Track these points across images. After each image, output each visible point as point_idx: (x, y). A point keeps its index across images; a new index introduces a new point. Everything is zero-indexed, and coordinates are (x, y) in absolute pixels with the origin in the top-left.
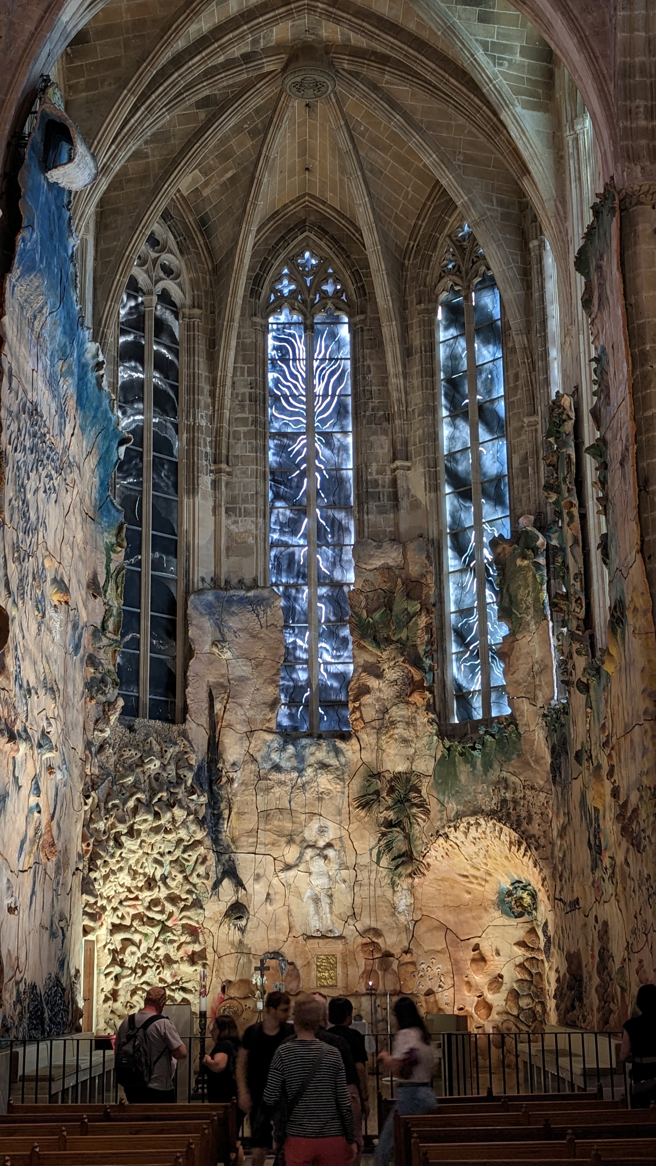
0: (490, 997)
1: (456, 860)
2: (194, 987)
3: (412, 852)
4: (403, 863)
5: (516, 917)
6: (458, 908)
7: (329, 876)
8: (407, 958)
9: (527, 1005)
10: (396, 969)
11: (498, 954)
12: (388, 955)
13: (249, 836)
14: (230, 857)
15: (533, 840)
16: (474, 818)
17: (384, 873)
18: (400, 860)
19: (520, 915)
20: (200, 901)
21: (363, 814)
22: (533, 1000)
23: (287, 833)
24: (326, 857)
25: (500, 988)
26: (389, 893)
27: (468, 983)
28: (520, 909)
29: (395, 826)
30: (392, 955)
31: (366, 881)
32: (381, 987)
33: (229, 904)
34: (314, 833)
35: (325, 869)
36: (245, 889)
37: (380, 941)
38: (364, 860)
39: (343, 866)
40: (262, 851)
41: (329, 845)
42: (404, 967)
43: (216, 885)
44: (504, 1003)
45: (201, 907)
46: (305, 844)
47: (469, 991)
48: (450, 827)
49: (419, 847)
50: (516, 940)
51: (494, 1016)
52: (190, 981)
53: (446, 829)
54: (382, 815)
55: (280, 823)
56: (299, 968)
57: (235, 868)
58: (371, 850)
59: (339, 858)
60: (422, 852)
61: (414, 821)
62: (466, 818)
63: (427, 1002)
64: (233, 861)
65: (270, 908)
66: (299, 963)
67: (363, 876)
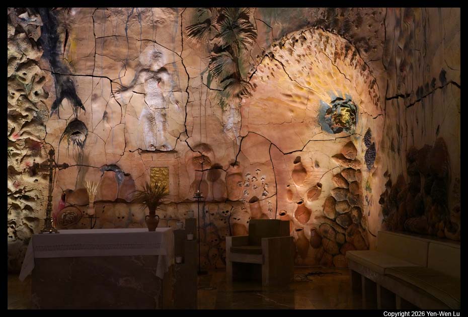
0: (309, 203)
1: (281, 79)
2: (36, 196)
3: (240, 75)
4: (231, 84)
5: (335, 133)
6: (282, 125)
7: (163, 98)
8: (235, 170)
9: (344, 210)
10: (224, 179)
11: (317, 165)
12: (217, 167)
13: (87, 60)
14: (68, 80)
15: (362, 43)
16: (299, 32)
17: (214, 95)
18: (228, 81)
19: (339, 131)
20: (40, 119)
21: (194, 40)
22: (349, 206)
23: (123, 57)
24: (159, 80)
25: (319, 195)
26: (218, 113)
27: (290, 191)
28: (339, 126)
29: (224, 50)
30: (221, 167)
31: (197, 102)
32: (210, 195)
33: (69, 121)
34: (149, 58)
35: (159, 90)
36: (83, 108)
37: (209, 155)
38: (196, 83)
39: (175, 88)
40: (99, 74)
41: (163, 70)
42: (231, 177)
43: (57, 104)
44: (322, 209)
45: (42, 124)
46: (140, 68)
47: (291, 198)
48: (275, 45)
49: (245, 70)
50: (334, 153)
51: (313, 220)
52: (32, 190)
53: (272, 49)
54: (212, 42)
55: (117, 49)
56: (134, 178)
57: (74, 90)
58: (202, 74)
59: (173, 81)
60: (249, 73)
61: (242, 46)
62: (291, 34)
63: (251, 208)
64: (72, 83)
65: (107, 126)
66: (135, 175)
67: (194, 97)
